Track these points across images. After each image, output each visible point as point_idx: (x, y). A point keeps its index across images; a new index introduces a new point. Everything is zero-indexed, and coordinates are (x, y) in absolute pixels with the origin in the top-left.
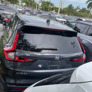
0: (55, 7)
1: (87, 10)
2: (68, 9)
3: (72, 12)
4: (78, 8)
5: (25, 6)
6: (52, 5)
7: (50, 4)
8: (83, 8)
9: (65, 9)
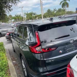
0: (38, 15)
1: (62, 10)
2: (48, 13)
3: (51, 14)
4: (55, 10)
5: (14, 22)
6: (34, 14)
7: (33, 14)
8: (59, 9)
9: (46, 14)
